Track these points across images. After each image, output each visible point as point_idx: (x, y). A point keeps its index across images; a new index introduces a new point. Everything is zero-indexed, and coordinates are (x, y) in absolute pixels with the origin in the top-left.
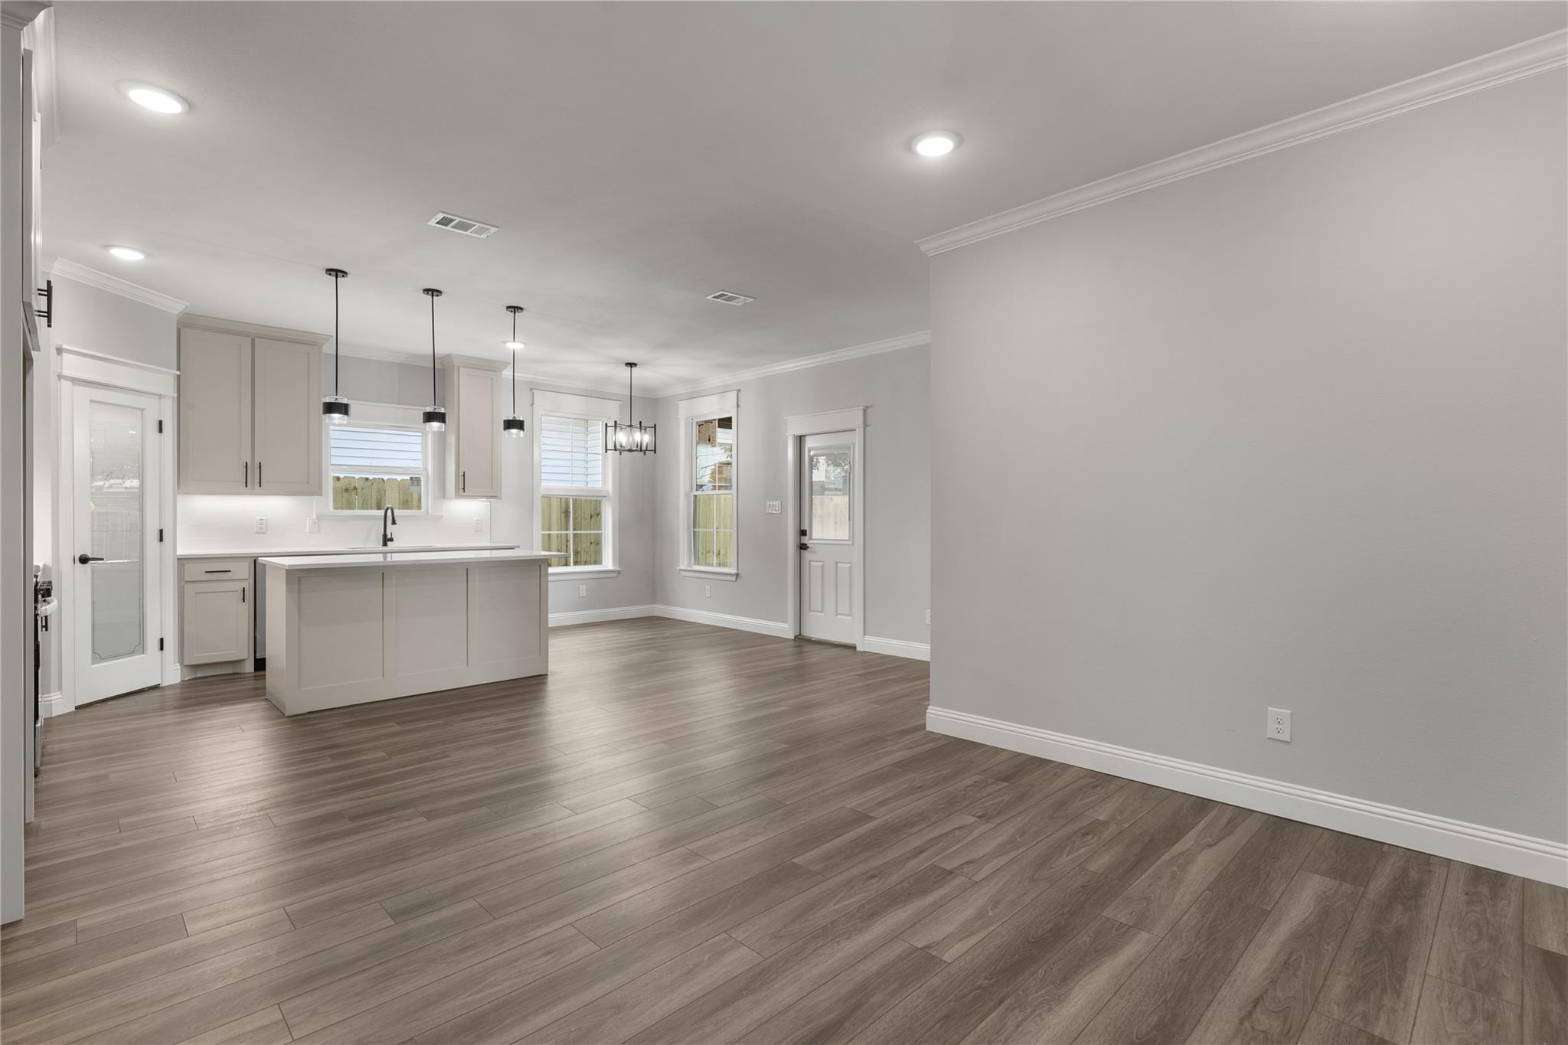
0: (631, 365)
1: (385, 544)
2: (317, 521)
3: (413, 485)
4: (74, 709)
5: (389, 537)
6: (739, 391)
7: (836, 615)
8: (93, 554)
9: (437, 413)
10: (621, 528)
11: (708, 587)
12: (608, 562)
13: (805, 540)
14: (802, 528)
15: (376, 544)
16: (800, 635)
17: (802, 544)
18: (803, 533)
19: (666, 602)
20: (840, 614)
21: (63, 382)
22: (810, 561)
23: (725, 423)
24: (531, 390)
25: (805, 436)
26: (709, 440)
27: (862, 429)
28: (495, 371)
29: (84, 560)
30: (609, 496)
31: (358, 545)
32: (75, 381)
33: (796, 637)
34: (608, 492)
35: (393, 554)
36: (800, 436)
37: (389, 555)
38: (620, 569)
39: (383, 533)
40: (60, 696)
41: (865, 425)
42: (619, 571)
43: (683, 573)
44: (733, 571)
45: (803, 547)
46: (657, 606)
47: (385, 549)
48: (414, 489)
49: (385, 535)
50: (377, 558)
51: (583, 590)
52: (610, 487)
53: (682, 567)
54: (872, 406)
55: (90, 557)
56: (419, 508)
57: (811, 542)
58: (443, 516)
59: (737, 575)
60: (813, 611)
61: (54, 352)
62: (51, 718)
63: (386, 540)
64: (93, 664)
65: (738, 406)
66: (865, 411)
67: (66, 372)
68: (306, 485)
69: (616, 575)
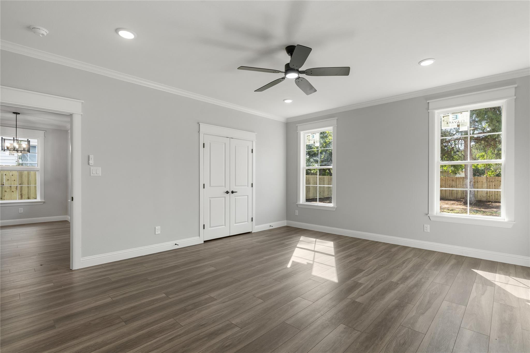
0: (16, 113)
10: (45, 184)
12: (38, 198)
42: (44, 202)
51: (21, 210)
69: (42, 203)
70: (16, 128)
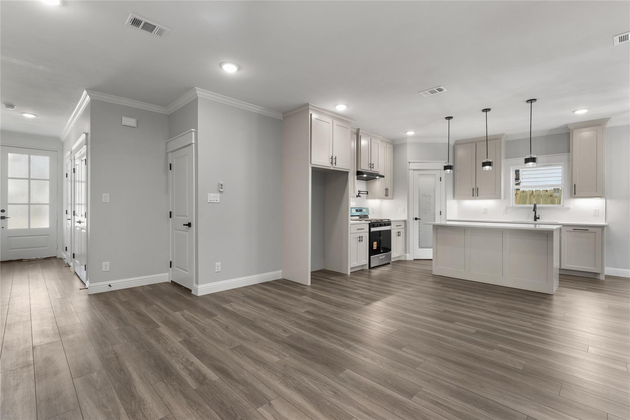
1: (535, 220)
2: (506, 209)
3: (556, 192)
4: (413, 260)
15: (532, 220)
29: (416, 219)
32: (414, 170)
35: (540, 225)
37: (538, 225)
39: (534, 215)
40: (409, 255)
47: (535, 222)
48: (556, 194)
49: (535, 216)
50: (532, 227)
55: (418, 218)
56: (560, 203)
58: (570, 208)
61: (408, 163)
62: (407, 260)
63: (536, 218)
64: (419, 248)
67: (410, 168)
68: (495, 194)
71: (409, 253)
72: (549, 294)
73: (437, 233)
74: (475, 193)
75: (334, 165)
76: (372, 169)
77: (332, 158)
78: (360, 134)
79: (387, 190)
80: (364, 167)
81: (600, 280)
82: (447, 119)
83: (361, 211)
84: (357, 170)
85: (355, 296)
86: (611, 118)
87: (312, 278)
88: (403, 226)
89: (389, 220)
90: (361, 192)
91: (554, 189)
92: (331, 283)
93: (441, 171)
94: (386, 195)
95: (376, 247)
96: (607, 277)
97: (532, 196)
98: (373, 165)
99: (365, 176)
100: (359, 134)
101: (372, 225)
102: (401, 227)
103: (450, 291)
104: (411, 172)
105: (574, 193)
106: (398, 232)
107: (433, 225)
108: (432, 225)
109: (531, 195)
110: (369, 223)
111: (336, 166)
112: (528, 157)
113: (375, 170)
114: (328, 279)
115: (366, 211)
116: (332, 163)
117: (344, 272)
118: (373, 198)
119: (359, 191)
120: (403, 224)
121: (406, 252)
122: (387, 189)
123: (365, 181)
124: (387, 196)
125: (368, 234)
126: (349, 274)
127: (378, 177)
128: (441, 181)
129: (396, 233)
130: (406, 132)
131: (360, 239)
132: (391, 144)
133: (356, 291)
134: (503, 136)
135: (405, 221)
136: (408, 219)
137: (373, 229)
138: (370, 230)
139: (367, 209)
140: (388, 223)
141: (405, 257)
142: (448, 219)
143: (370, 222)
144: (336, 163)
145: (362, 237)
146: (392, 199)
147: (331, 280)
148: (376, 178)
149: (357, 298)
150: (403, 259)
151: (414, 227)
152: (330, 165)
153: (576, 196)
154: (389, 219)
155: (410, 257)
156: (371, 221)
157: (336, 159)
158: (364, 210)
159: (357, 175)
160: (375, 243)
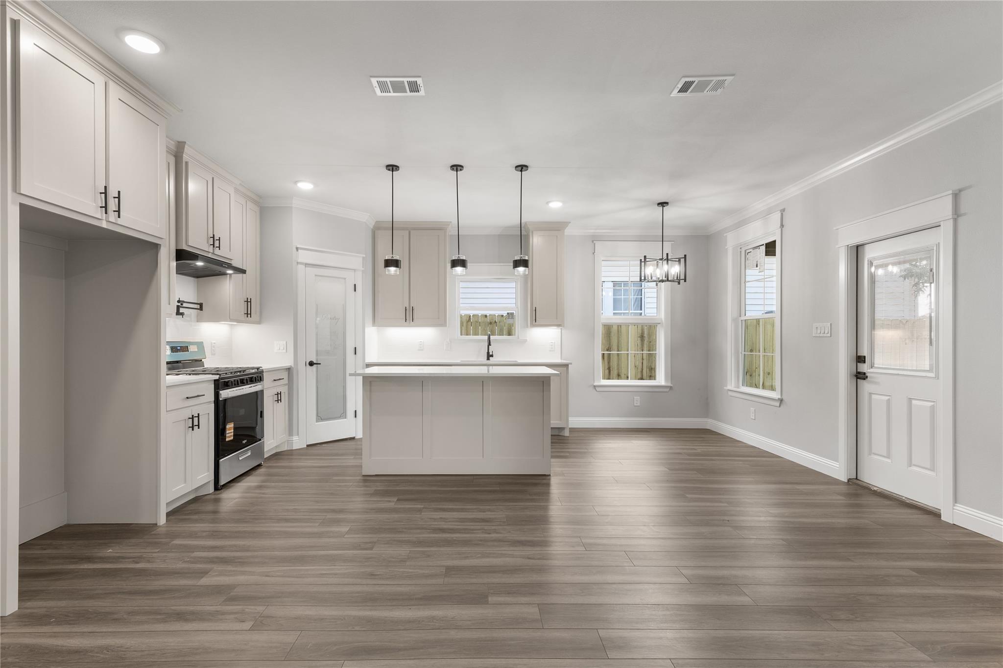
0: (663, 204)
1: (488, 359)
2: (449, 343)
3: (509, 318)
4: (306, 446)
5: (491, 354)
6: (783, 211)
7: (910, 464)
8: (317, 360)
9: (461, 260)
10: (673, 351)
11: (752, 409)
12: (661, 379)
13: (864, 368)
14: (858, 355)
15: (483, 359)
16: (856, 479)
17: (859, 373)
18: (861, 359)
19: (717, 418)
20: (915, 465)
21: (300, 266)
22: (870, 394)
23: (770, 249)
24: (593, 241)
25: (863, 245)
26: (757, 266)
27: (951, 222)
28: (559, 230)
29: (311, 364)
30: (662, 324)
31: (472, 359)
32: (306, 265)
33: (849, 480)
34: (662, 319)
36: (857, 247)
37: (490, 367)
38: (672, 385)
39: (487, 351)
40: (298, 438)
41: (957, 214)
42: (671, 387)
43: (730, 393)
44: (775, 395)
45: (860, 376)
46: (710, 421)
47: (488, 362)
48: (510, 321)
49: (488, 353)
50: (483, 371)
51: (638, 401)
52: (662, 315)
53: (729, 387)
54: (970, 187)
55: (315, 362)
56: (512, 334)
57: (872, 370)
58: (526, 340)
59: (781, 401)
60: (875, 454)
61: (295, 250)
62: (293, 450)
63: (489, 356)
64: (316, 422)
65: (782, 226)
66: (956, 196)
67: (299, 261)
68: (439, 319)
69: (668, 390)
70: (663, 241)
71: (298, 435)
72: (545, 475)
73: (370, 391)
74: (409, 316)
75: (112, 217)
76: (217, 251)
77: (105, 193)
78: (185, 157)
79: (249, 303)
80: (196, 242)
81: (564, 436)
82: (388, 168)
83: (185, 349)
84: (176, 247)
85: (208, 606)
86: (570, 222)
87: (22, 576)
88: (285, 381)
89: (258, 369)
90: (185, 305)
91: (508, 313)
92: (105, 573)
93: (355, 271)
94: (247, 314)
95: (232, 434)
96: (572, 430)
97: (470, 323)
98: (219, 240)
99: (200, 264)
100: (182, 157)
101: (220, 384)
102: (281, 382)
103: (420, 511)
104: (301, 268)
105: (535, 319)
106: (278, 394)
107: (363, 377)
108: (361, 378)
109: (468, 322)
110: (215, 380)
111: (120, 221)
112: (517, 258)
113: (223, 253)
114: (90, 559)
115: (197, 350)
116: (106, 207)
117: (144, 520)
118: (216, 318)
119: (179, 301)
120: (285, 375)
121: (291, 433)
122: (249, 300)
123: (192, 279)
124: (249, 315)
125: (212, 407)
126: (162, 520)
127: (230, 272)
128: (355, 291)
129: (273, 396)
130: (296, 182)
131: (194, 422)
132: (255, 202)
133: (205, 581)
134: (449, 225)
135: (289, 369)
136: (294, 364)
137: (225, 394)
138: (217, 395)
139: (200, 345)
140: (256, 377)
141: (290, 442)
142: (368, 360)
143: (217, 377)
144: (119, 211)
145: (198, 417)
146: (259, 322)
147: (103, 560)
148: (225, 274)
149: (219, 608)
150: (285, 448)
151: (307, 381)
152: (99, 213)
153: (537, 323)
154: (259, 366)
155: (298, 443)
156: (220, 375)
157: (119, 198)
158: (193, 348)
159: (176, 261)
160: (230, 426)
